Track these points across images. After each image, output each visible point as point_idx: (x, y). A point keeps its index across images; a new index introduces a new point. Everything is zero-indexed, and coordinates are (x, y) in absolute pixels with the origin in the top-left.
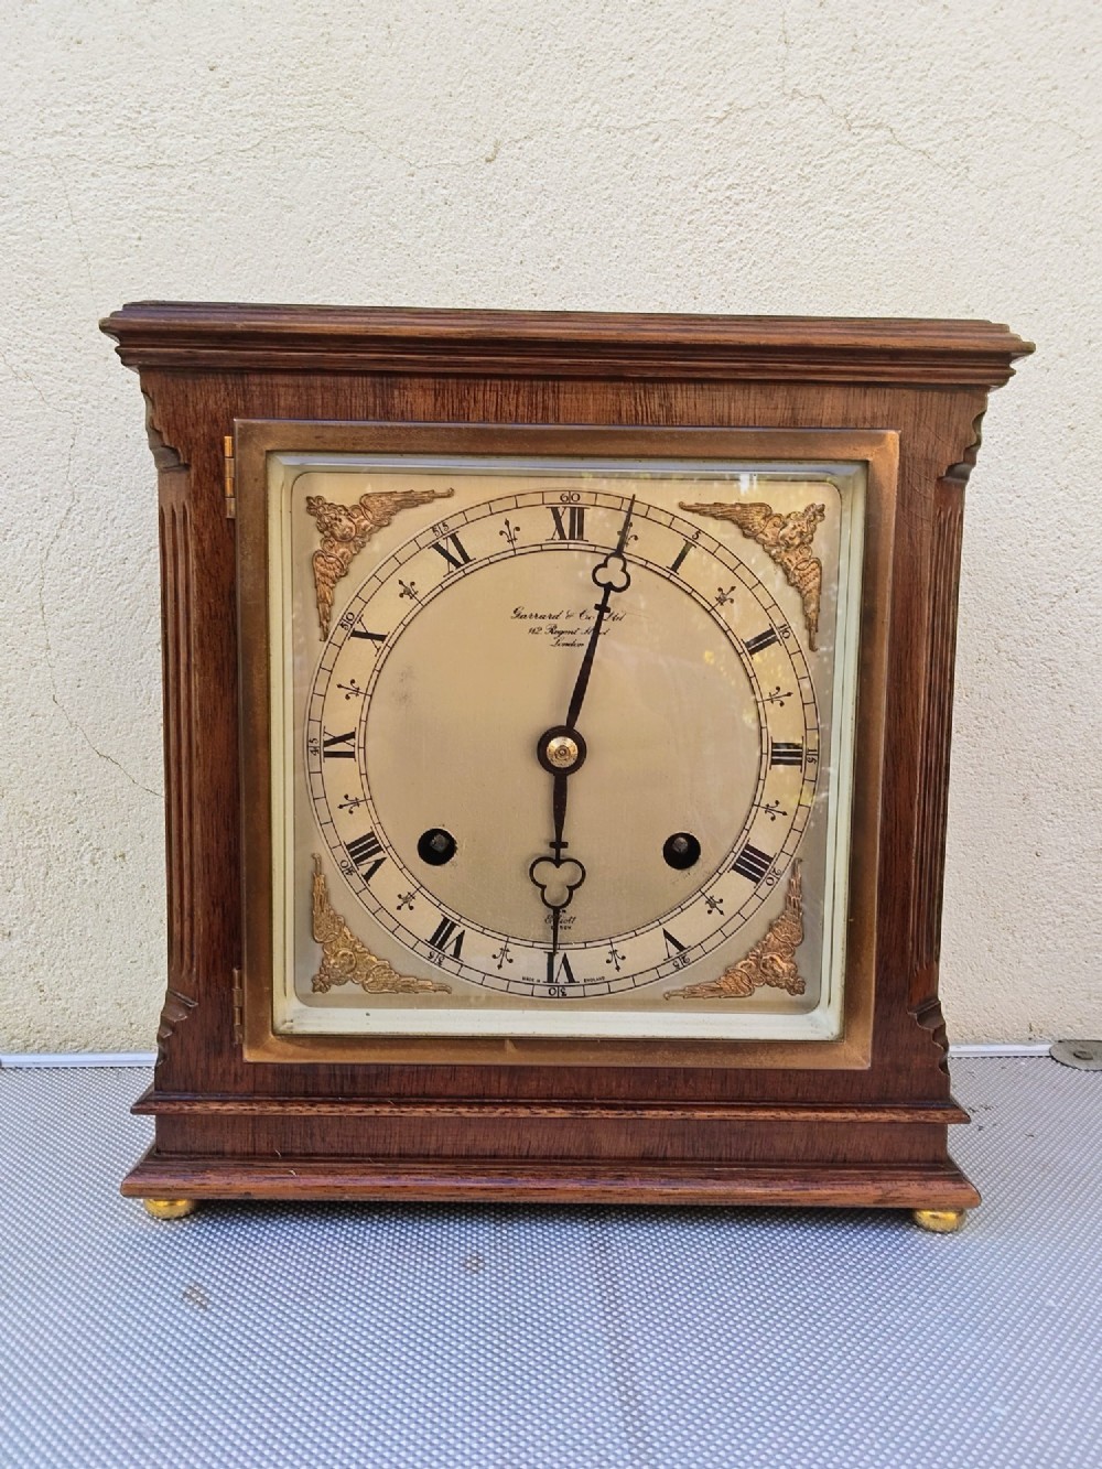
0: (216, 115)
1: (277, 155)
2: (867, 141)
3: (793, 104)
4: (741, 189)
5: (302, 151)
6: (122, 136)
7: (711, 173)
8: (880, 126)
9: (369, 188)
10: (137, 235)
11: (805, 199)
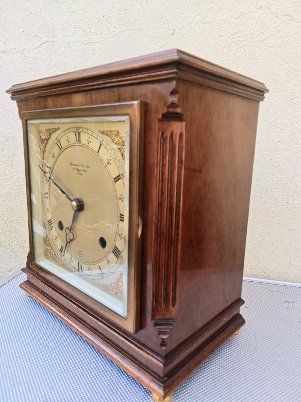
0: (104, 28)
1: (119, 38)
2: (282, 20)
3: (260, 11)
4: (243, 37)
5: (125, 36)
6: (83, 36)
7: (234, 33)
8: (286, 15)
9: (141, 45)
10: (86, 61)
11: (262, 39)
